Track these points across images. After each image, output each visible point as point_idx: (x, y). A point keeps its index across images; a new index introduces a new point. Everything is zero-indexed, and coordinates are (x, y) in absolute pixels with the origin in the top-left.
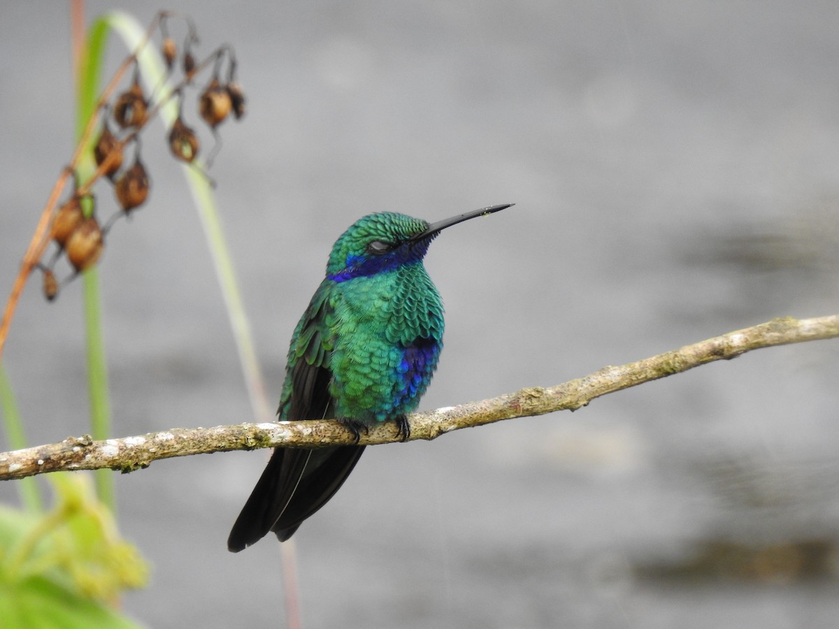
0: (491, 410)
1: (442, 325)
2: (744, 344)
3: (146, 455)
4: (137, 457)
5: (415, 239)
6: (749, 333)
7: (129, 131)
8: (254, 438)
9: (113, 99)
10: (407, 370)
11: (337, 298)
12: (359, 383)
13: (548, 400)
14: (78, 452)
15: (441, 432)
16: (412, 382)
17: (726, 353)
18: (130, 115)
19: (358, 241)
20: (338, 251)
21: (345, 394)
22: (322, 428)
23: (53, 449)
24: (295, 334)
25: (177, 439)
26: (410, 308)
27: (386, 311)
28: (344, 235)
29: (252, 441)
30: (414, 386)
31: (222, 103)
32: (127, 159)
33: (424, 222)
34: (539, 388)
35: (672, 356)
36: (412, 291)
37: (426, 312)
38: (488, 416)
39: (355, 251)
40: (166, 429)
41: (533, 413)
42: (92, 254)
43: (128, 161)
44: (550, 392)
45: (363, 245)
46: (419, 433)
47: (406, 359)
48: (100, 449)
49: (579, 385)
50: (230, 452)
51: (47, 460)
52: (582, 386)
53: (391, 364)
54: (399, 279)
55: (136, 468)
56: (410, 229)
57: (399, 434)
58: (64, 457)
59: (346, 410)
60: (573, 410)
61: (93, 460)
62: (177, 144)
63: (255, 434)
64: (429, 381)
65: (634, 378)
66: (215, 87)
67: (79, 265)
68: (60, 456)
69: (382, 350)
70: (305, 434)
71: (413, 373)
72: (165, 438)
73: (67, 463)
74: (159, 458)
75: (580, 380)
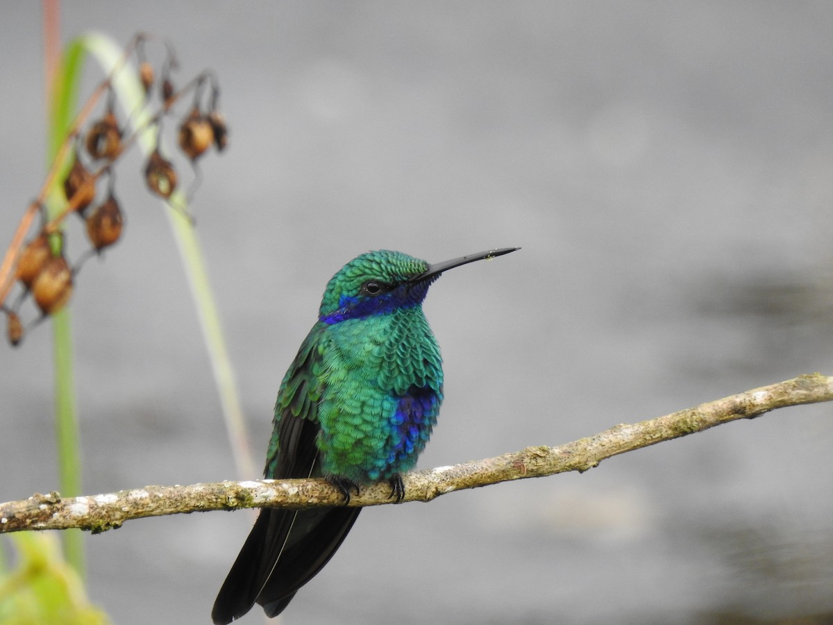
0: (493, 470)
1: (440, 374)
2: (768, 402)
3: (118, 515)
4: (109, 517)
5: (414, 281)
6: (774, 390)
7: (102, 164)
8: (236, 497)
9: (85, 128)
10: (402, 422)
11: (326, 344)
12: (349, 435)
13: (554, 459)
14: (44, 510)
15: (438, 493)
16: (409, 435)
17: (748, 412)
18: (103, 146)
19: (352, 280)
20: (331, 291)
21: (333, 448)
22: (309, 487)
23: (18, 506)
24: (283, 384)
25: (152, 498)
26: (403, 354)
27: (376, 355)
28: (338, 274)
29: (233, 500)
30: (410, 440)
31: (203, 134)
32: (100, 194)
33: (425, 263)
34: (545, 447)
35: (689, 414)
36: (407, 336)
37: (421, 359)
38: (489, 477)
39: (349, 291)
40: (140, 486)
41: (538, 474)
42: (61, 296)
43: (100, 196)
44: (557, 451)
45: (358, 284)
46: (415, 494)
47: (400, 411)
48: (68, 507)
49: (588, 444)
50: (210, 512)
51: (11, 518)
52: (592, 445)
53: (385, 414)
54: (394, 323)
55: (107, 528)
56: (408, 270)
57: (392, 494)
58: (30, 515)
59: (334, 466)
60: (581, 471)
61: (61, 519)
62: (154, 178)
63: (237, 493)
64: (428, 436)
65: (648, 437)
66: (196, 116)
67: (46, 307)
68: (25, 515)
69: (374, 399)
70: (291, 494)
71: (408, 427)
72: (139, 497)
73: (33, 522)
74: (132, 518)
75: (589, 439)
